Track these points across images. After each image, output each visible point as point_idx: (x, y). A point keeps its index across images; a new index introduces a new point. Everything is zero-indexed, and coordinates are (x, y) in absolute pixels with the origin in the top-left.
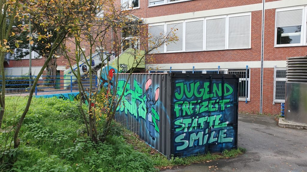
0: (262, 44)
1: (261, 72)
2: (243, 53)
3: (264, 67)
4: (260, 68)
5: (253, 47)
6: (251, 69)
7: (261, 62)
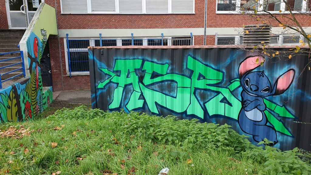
0: (206, 10)
1: (204, 39)
2: (188, 19)
3: (207, 34)
4: (204, 35)
5: (197, 12)
6: (195, 36)
7: (204, 29)
